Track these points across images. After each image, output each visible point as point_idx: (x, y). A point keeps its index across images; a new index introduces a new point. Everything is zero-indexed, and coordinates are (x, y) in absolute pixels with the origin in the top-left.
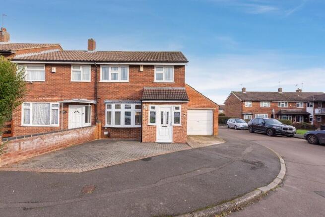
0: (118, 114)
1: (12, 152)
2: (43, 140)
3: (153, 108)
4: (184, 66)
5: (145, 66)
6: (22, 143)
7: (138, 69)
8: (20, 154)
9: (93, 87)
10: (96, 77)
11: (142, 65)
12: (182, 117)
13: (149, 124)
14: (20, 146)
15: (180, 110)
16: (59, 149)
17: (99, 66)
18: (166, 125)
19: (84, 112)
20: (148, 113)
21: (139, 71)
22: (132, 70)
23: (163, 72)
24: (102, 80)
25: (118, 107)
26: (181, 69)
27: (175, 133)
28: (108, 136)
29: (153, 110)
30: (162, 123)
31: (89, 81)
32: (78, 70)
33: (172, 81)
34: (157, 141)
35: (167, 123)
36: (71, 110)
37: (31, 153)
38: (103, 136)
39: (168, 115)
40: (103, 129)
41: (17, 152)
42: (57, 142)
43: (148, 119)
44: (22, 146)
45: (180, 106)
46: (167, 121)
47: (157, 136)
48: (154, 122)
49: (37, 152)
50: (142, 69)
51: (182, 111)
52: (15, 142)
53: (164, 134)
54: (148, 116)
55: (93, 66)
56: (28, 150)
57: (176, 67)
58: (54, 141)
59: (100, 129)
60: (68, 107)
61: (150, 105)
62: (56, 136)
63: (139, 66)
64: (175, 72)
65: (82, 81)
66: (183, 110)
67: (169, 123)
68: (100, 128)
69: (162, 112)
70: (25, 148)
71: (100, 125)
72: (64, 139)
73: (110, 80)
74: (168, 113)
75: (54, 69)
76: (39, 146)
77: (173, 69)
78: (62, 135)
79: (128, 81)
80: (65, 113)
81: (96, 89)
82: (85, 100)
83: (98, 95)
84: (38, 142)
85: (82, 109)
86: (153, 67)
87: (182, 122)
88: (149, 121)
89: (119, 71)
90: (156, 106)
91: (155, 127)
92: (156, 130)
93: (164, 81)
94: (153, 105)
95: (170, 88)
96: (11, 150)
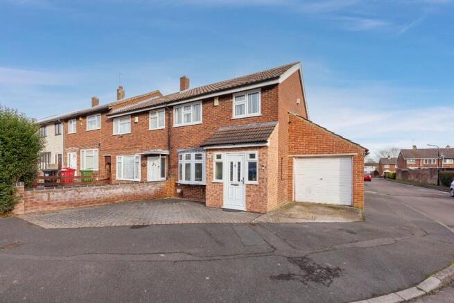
0: (188, 166)
1: (40, 202)
2: (79, 193)
3: (219, 157)
4: (277, 85)
5: (221, 98)
6: (51, 193)
7: (211, 104)
8: (49, 204)
9: (166, 134)
10: (169, 122)
11: (216, 97)
12: (259, 170)
13: (215, 180)
14: (49, 196)
15: (256, 159)
16: (103, 204)
17: (171, 107)
18: (237, 182)
19: (160, 165)
20: (212, 165)
21: (214, 106)
22: (206, 105)
23: (246, 101)
24: (175, 125)
25: (188, 157)
26: (272, 92)
27: (249, 196)
28: (181, 194)
29: (219, 160)
30: (232, 180)
31: (164, 127)
32: (155, 116)
33: (259, 113)
34: (225, 206)
35: (239, 180)
36: (150, 162)
37: (64, 205)
38: (176, 193)
39: (239, 167)
40: (176, 185)
41: (45, 202)
42: (99, 196)
43: (212, 173)
44: (51, 196)
45: (256, 152)
46: (239, 176)
47: (224, 199)
48: (221, 178)
49: (71, 204)
50: (217, 103)
51: (260, 160)
52: (43, 192)
53: (234, 196)
54: (212, 169)
55: (166, 109)
56: (59, 201)
57: (264, 89)
58: (95, 195)
59: (173, 186)
60: (147, 159)
61: (216, 153)
62: (98, 190)
63: (212, 99)
64: (262, 98)
65: (159, 128)
66: (261, 158)
67: (241, 179)
68: (174, 184)
69: (232, 163)
70: (55, 199)
71: (173, 181)
72: (110, 193)
73: (183, 124)
74: (239, 163)
75: (136, 119)
76: (74, 199)
77: (260, 95)
78: (107, 189)
79: (201, 122)
80: (144, 166)
81: (169, 136)
82: (160, 151)
83: (172, 144)
84: (72, 194)
85: (158, 162)
86: (230, 96)
87: (260, 178)
88: (214, 177)
89: (192, 110)
90: (223, 154)
91: (221, 185)
92: (222, 190)
93: (246, 115)
94: (219, 153)
95: (254, 125)
96: (38, 200)
